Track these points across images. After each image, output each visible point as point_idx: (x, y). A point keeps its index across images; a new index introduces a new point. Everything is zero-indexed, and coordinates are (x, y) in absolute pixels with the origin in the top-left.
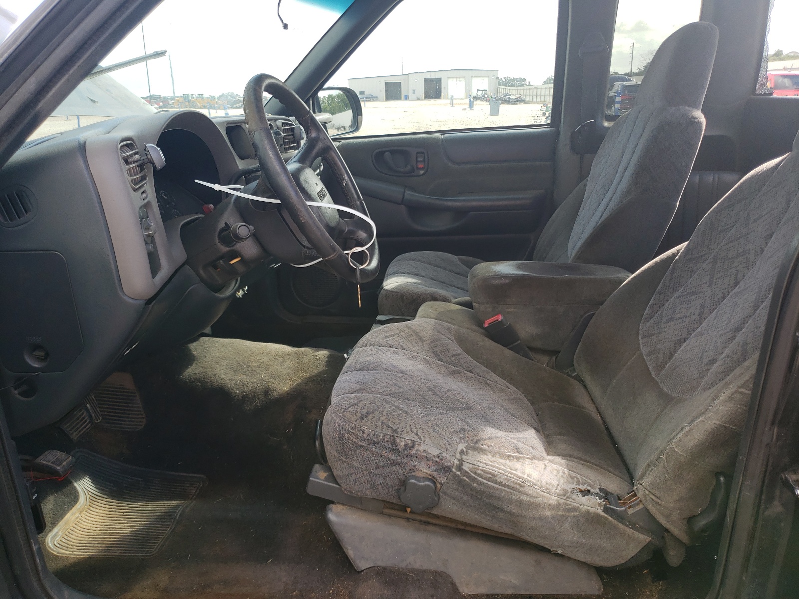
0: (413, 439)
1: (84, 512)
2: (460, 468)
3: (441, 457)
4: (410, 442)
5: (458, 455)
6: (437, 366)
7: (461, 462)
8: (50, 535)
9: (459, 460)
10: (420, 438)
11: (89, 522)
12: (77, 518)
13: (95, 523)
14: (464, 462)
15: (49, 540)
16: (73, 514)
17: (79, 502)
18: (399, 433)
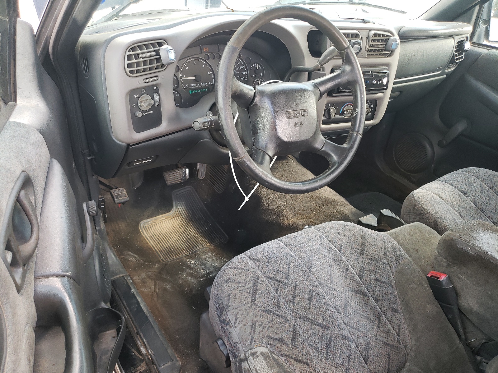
0: (231, 320)
1: (169, 219)
2: (241, 361)
3: (235, 345)
4: (228, 320)
5: (249, 353)
6: (352, 279)
7: (246, 358)
8: (144, 221)
9: (245, 356)
10: (235, 324)
11: (167, 225)
12: (163, 220)
13: (168, 227)
14: (247, 361)
15: (143, 223)
16: (162, 217)
17: (170, 213)
18: (228, 309)
